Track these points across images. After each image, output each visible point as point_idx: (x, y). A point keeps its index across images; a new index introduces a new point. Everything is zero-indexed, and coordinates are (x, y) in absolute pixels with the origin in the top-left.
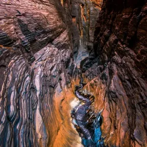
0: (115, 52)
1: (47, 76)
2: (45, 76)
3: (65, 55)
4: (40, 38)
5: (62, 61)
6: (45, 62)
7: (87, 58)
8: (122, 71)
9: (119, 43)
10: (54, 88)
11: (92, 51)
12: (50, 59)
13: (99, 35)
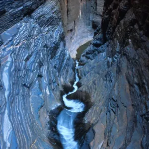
0: (130, 40)
1: (19, 70)
2: (18, 70)
3: (51, 36)
4: (11, 8)
5: (46, 46)
6: (18, 46)
7: (90, 41)
8: (132, 71)
9: (136, 26)
10: (29, 88)
11: (98, 31)
12: (25, 42)
13: (111, 6)
